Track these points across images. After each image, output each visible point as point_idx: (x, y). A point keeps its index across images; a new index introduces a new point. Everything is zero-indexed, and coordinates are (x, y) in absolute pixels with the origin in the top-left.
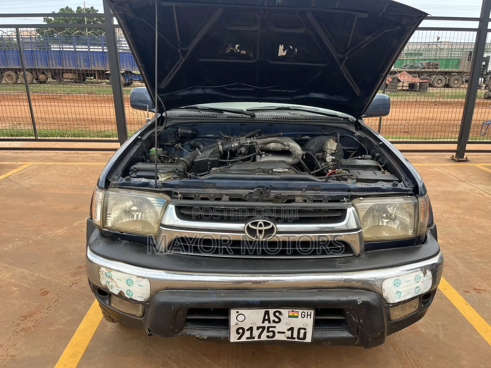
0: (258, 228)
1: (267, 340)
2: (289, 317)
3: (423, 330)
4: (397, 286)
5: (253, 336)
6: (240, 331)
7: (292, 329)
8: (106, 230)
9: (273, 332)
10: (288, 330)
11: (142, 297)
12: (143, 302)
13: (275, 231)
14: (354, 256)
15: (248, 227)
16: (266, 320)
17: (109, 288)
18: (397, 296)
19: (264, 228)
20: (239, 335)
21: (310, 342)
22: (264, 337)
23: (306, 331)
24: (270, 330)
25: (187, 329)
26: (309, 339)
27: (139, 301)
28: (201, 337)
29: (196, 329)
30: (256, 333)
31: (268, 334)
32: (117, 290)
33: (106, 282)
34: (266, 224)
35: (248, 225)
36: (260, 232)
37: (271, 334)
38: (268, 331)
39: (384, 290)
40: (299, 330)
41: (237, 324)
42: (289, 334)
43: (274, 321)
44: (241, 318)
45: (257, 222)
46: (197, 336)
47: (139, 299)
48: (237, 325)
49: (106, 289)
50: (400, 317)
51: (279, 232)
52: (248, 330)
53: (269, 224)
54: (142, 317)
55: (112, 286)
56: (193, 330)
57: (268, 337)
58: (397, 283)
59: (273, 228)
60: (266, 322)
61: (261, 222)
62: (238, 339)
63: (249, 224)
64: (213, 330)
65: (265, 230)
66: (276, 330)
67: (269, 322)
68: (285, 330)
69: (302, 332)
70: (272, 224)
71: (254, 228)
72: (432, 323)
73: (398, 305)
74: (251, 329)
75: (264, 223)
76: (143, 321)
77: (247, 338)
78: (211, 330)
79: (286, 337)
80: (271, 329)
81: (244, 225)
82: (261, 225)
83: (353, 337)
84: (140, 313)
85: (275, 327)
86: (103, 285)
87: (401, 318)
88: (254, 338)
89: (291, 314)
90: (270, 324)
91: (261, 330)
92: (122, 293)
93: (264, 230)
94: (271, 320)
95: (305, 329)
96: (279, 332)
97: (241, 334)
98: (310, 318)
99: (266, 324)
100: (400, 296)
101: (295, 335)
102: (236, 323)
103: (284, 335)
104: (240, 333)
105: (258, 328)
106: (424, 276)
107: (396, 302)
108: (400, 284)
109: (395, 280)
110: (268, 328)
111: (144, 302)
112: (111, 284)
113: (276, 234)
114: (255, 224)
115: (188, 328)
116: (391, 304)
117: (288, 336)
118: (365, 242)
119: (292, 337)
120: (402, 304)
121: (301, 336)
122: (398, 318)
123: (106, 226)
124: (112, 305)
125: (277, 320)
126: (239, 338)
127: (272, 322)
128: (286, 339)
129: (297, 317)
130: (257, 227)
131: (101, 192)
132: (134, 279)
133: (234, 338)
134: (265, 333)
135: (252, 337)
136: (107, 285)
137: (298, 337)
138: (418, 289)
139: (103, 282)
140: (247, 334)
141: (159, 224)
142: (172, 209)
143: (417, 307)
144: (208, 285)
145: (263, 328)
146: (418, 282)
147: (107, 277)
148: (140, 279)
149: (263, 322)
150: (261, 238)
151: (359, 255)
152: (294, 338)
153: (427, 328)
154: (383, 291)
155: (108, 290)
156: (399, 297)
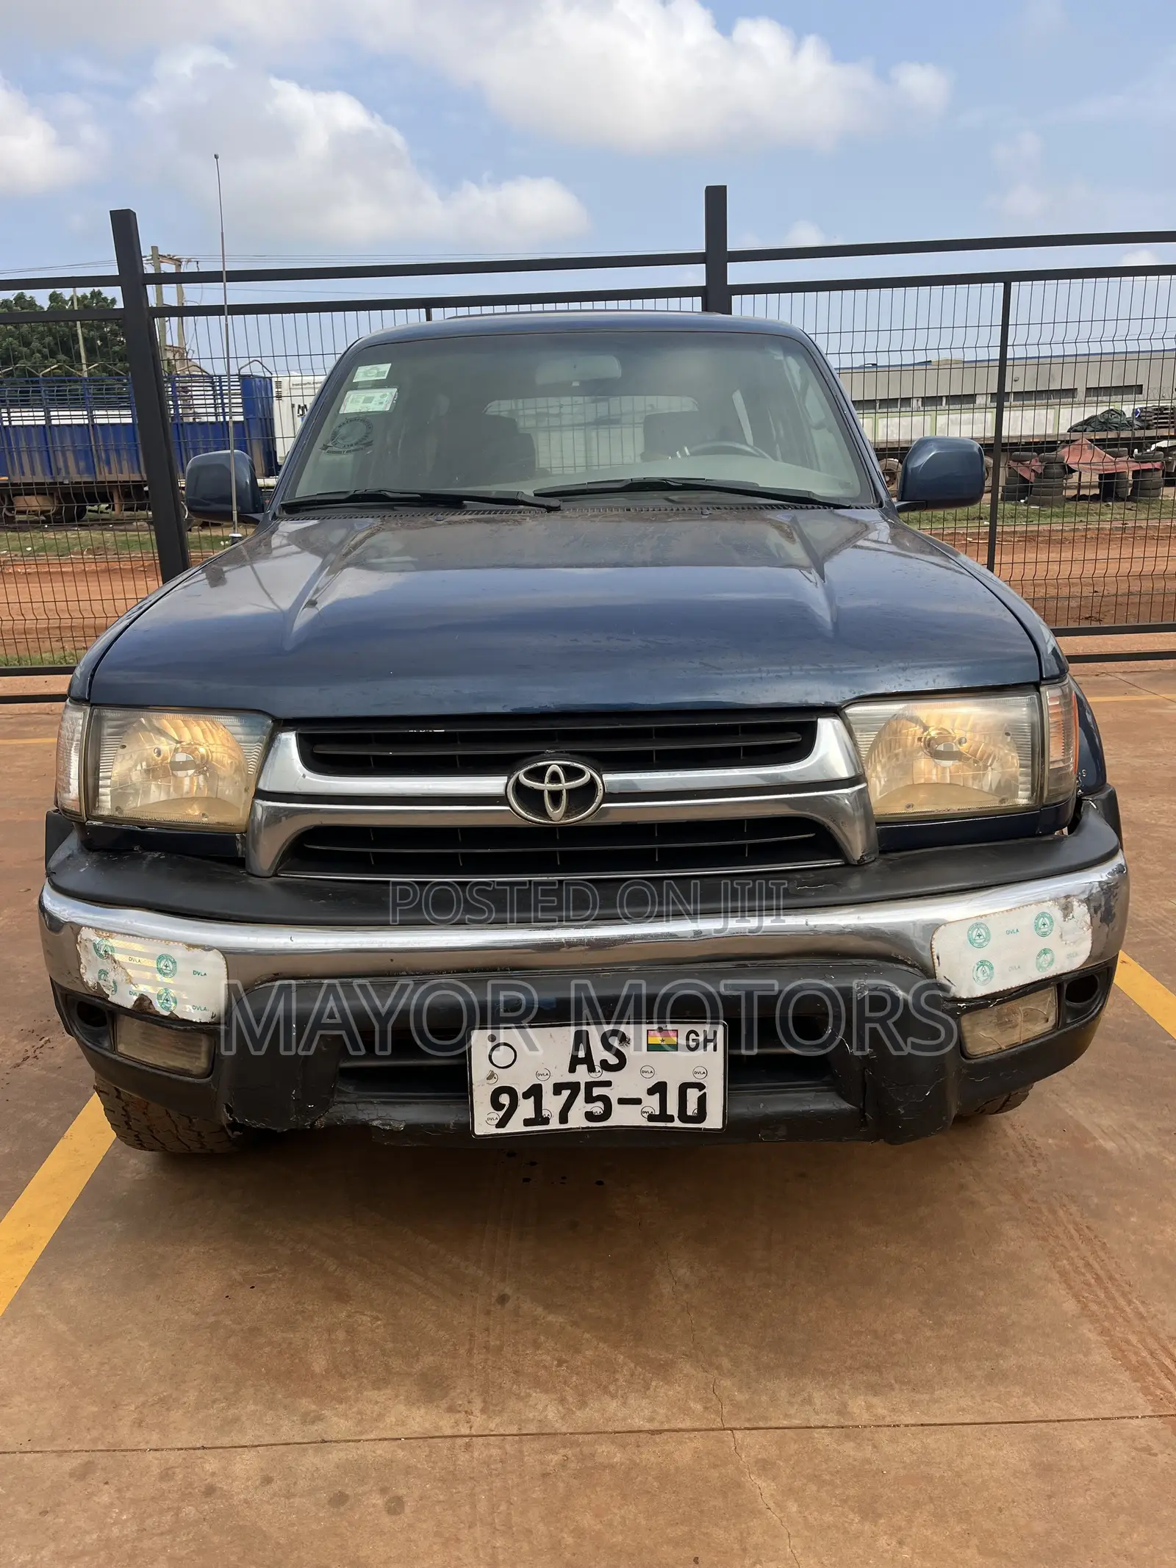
0: (547, 786)
1: (588, 1128)
2: (651, 1048)
3: (1110, 1145)
4: (980, 946)
5: (545, 1113)
6: (504, 1099)
7: (660, 1089)
8: (95, 823)
9: (605, 1100)
10: (651, 1092)
11: (205, 1009)
12: (205, 1023)
13: (600, 794)
14: (848, 864)
15: (518, 787)
16: (582, 1061)
17: (107, 992)
18: (982, 978)
19: (564, 785)
20: (501, 1113)
21: (720, 1126)
22: (577, 1120)
23: (705, 1093)
24: (594, 1095)
25: (344, 1103)
26: (714, 1120)
27: (196, 1022)
28: (387, 1125)
29: (372, 1103)
30: (552, 1105)
31: (589, 1107)
32: (131, 993)
33: (97, 975)
34: (572, 773)
35: (518, 778)
36: (555, 796)
37: (598, 1108)
38: (590, 1099)
39: (938, 958)
40: (683, 1088)
41: (491, 1076)
42: (653, 1103)
43: (605, 1065)
44: (502, 1056)
45: (546, 768)
46: (375, 1123)
47: (197, 1016)
48: (494, 1080)
49: (98, 998)
50: (996, 1048)
51: (609, 797)
52: (526, 1095)
53: (580, 773)
54: (209, 1076)
55: (114, 983)
56: (361, 1106)
57: (590, 1116)
58: (979, 936)
59: (592, 783)
60: (582, 1069)
61: (555, 766)
62: (498, 1126)
63: (521, 775)
64: (423, 1103)
65: (569, 791)
66: (613, 1094)
67: (591, 1069)
68: (641, 1094)
69: (693, 1095)
70: (589, 771)
71: (535, 787)
72: (1140, 1125)
73: (986, 1006)
74: (535, 1092)
75: (565, 768)
76: (212, 1087)
77: (527, 1122)
78: (417, 1103)
79: (646, 1115)
80: (597, 1091)
81: (504, 780)
82: (555, 778)
83: (852, 1111)
84: (201, 1063)
85: (608, 1084)
86: (90, 984)
87: (1001, 1050)
88: (546, 1121)
89: (657, 1039)
90: (593, 1074)
91: (566, 1093)
92: (146, 1003)
93: (564, 792)
94: (597, 1063)
95: (700, 1086)
96: (622, 1101)
97: (505, 1109)
98: (715, 1049)
99: (582, 1075)
100: (991, 977)
101: (673, 1109)
102: (487, 1074)
103: (637, 1108)
104: (504, 1105)
105: (558, 1088)
106: (1065, 916)
107: (979, 995)
108: (987, 939)
109: (972, 928)
110: (590, 1086)
111: (210, 1024)
112: (112, 976)
113: (603, 801)
114: (538, 774)
115: (345, 1100)
116: (962, 1000)
117: (650, 1110)
118: (878, 824)
119: (664, 1116)
120: (999, 1003)
121: (692, 1108)
122: (990, 1049)
123: (96, 813)
124: (121, 1048)
125: (613, 1060)
126: (502, 1123)
127: (598, 1068)
128: (645, 1123)
129: (675, 1047)
130: (543, 782)
131: (79, 710)
132: (179, 953)
133: (484, 1122)
134: (580, 1106)
135: (540, 1118)
136: (102, 982)
137: (683, 1116)
138: (1048, 956)
139: (90, 977)
140: (526, 1108)
141: (252, 792)
142: (287, 741)
143: (1052, 1019)
144: (400, 962)
145: (574, 1087)
146: (1044, 935)
147: (101, 956)
148: (197, 951)
149: (572, 1070)
150: (557, 815)
151: (861, 863)
152: (671, 1119)
153: (1125, 1139)
154: (936, 961)
155: (104, 998)
156: (985, 980)
